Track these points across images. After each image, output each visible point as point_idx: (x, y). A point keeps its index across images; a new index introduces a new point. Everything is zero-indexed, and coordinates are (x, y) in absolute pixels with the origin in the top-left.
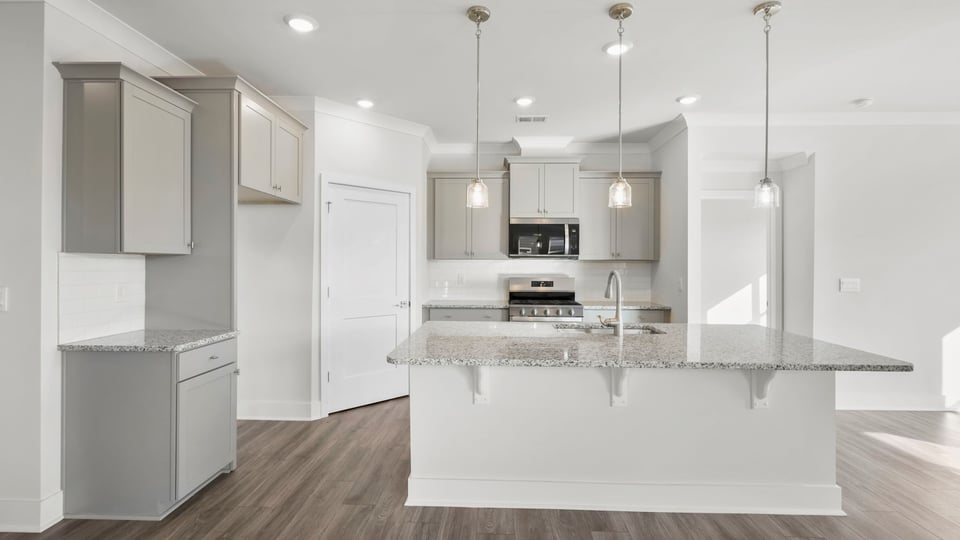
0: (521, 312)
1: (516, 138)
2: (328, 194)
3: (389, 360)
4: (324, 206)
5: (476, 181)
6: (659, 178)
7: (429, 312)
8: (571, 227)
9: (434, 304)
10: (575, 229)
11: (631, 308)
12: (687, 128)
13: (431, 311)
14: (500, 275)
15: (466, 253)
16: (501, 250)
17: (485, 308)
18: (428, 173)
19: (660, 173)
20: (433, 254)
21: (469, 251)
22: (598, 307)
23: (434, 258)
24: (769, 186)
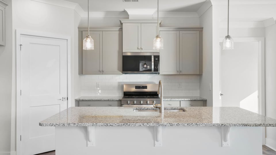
0: (127, 102)
1: (126, 10)
2: (20, 40)
3: (40, 124)
4: (18, 47)
5: (87, 37)
6: (202, 31)
7: (79, 103)
8: (155, 57)
9: (81, 99)
10: (157, 58)
11: (186, 99)
12: (212, 5)
13: (80, 102)
14: (119, 83)
15: (100, 71)
16: (118, 70)
17: (108, 100)
18: (79, 28)
19: (202, 28)
20: (82, 71)
21: (101, 70)
22: (168, 100)
23: (82, 74)
24: (229, 39)
